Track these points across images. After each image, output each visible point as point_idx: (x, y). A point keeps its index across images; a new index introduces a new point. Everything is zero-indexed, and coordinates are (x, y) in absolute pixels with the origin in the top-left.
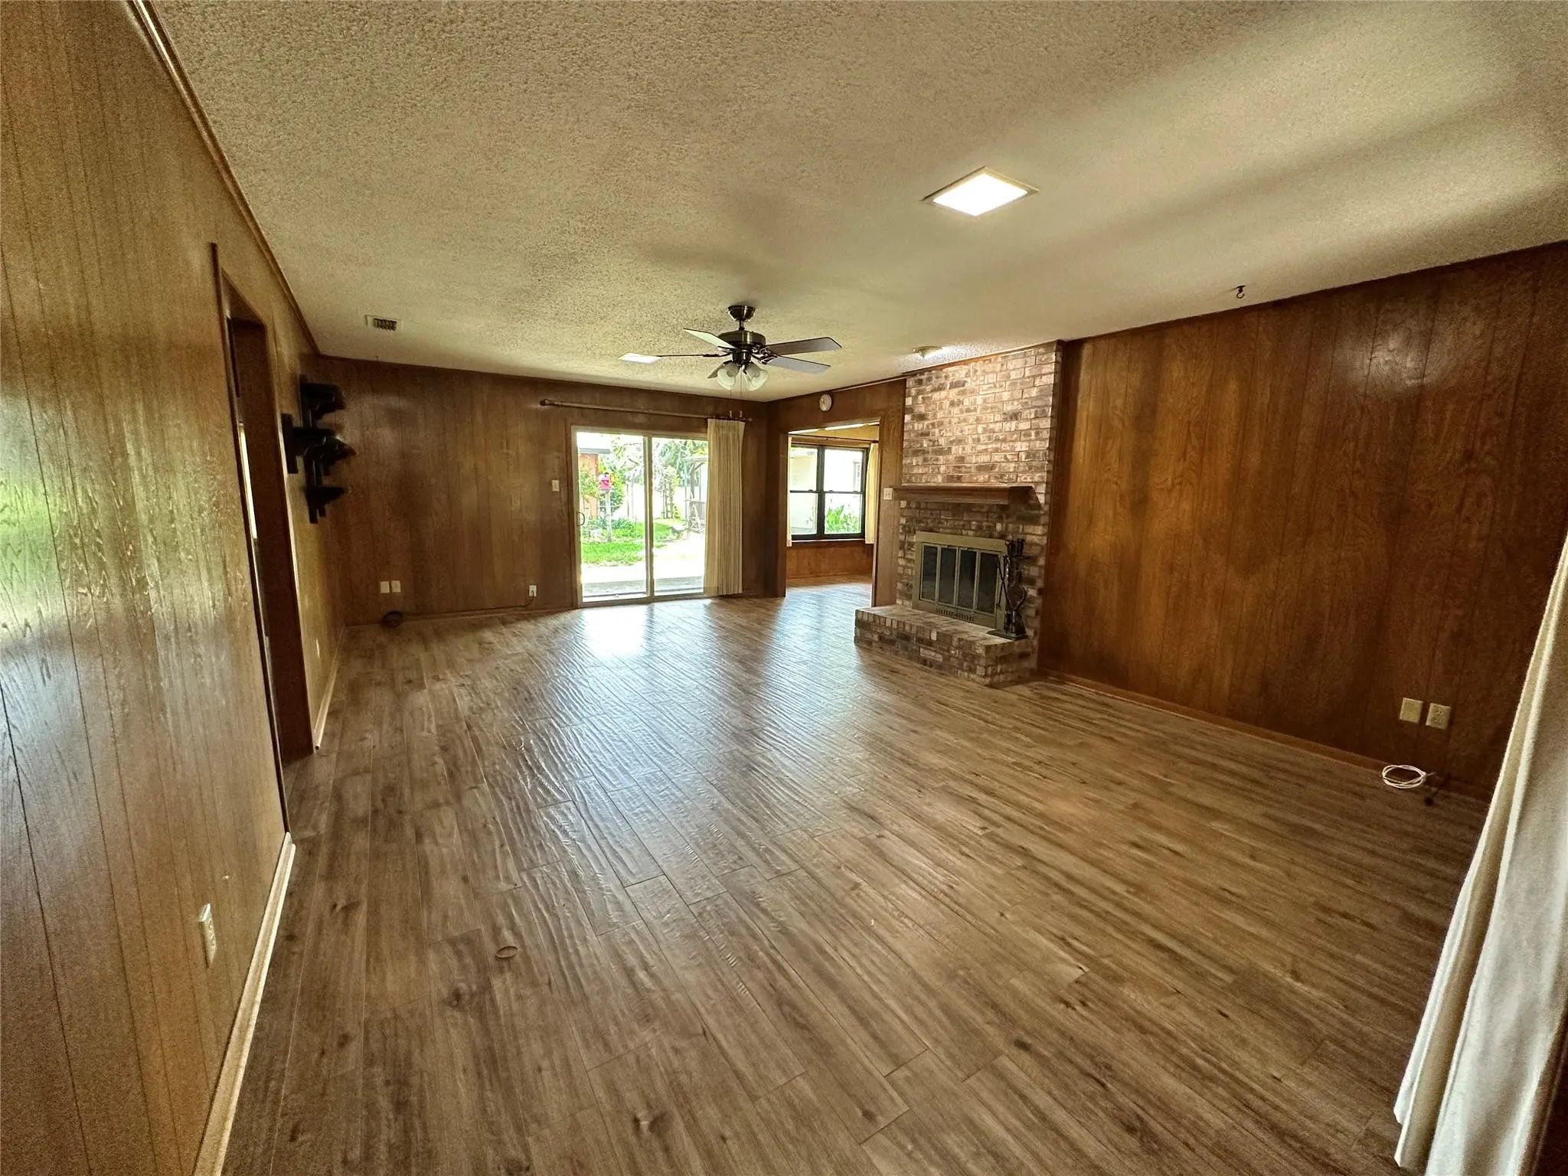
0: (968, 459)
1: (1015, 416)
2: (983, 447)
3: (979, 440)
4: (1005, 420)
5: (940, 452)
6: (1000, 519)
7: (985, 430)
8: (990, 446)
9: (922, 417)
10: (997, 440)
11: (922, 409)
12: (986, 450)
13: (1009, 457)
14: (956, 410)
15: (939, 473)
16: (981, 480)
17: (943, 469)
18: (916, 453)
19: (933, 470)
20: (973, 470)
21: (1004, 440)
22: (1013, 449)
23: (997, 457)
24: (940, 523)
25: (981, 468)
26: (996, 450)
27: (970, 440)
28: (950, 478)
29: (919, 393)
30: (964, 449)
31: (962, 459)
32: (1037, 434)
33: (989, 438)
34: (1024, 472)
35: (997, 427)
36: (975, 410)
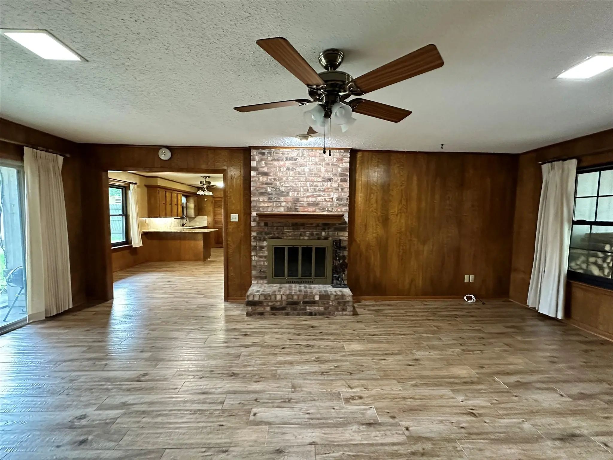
0: (301, 199)
1: (330, 180)
2: (311, 194)
3: (308, 190)
4: (324, 181)
5: (282, 194)
6: (324, 229)
7: (311, 185)
8: (315, 193)
9: (265, 174)
10: (319, 190)
11: (265, 170)
12: (313, 195)
13: (327, 200)
14: (291, 173)
15: (281, 206)
16: (311, 211)
17: (283, 204)
18: (262, 194)
19: (276, 204)
20: (305, 205)
21: (324, 191)
22: (329, 196)
23: (320, 199)
24: (283, 234)
25: (309, 204)
26: (319, 196)
27: (302, 190)
28: (290, 209)
29: (261, 160)
30: (298, 194)
31: (298, 199)
32: (342, 189)
33: (315, 189)
34: (336, 207)
35: (319, 184)
36: (304, 174)
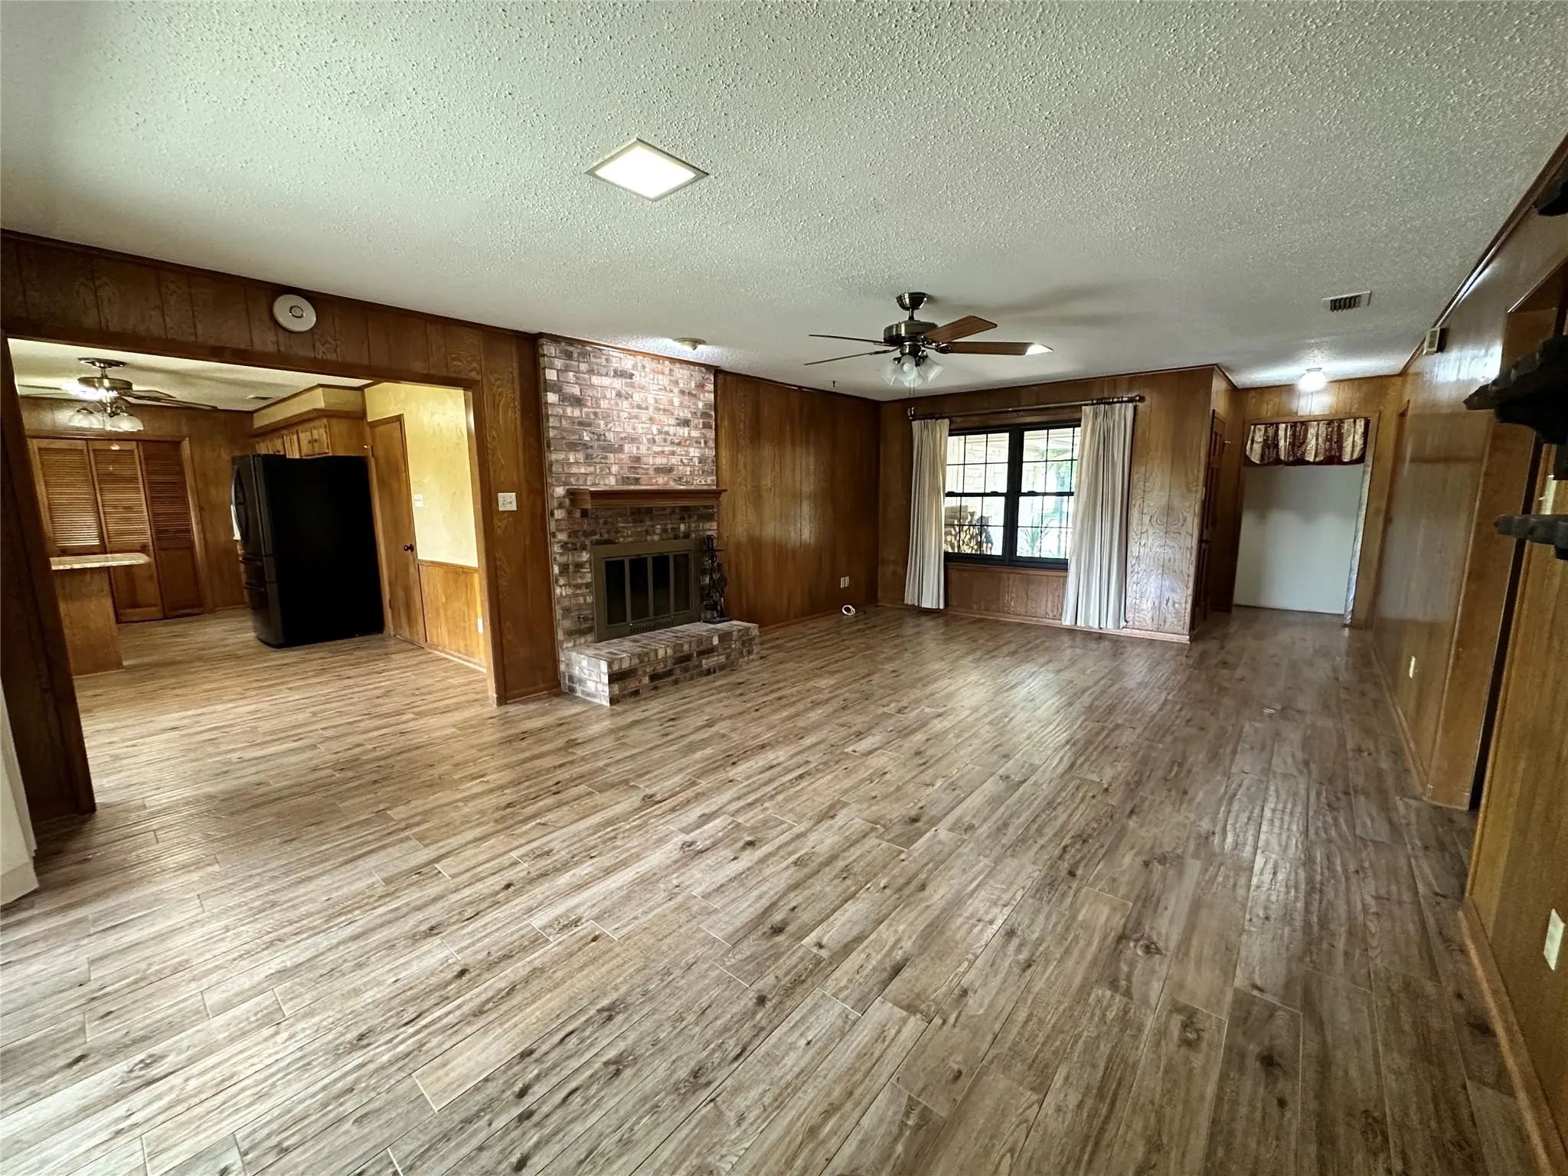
0: (644, 459)
1: (686, 423)
2: (660, 449)
3: (654, 441)
4: (678, 425)
5: (609, 448)
6: (682, 519)
7: (660, 432)
8: (666, 449)
9: (578, 402)
10: (672, 443)
11: (576, 390)
12: (663, 452)
13: (685, 461)
14: (625, 404)
15: (610, 473)
16: (661, 482)
17: (614, 469)
18: (573, 446)
19: (602, 470)
20: (651, 472)
21: (679, 444)
22: (687, 453)
23: (674, 460)
24: (617, 532)
25: (659, 470)
26: (673, 453)
27: (645, 441)
28: (626, 480)
29: (566, 369)
30: (638, 448)
31: (638, 459)
32: (706, 443)
33: (665, 440)
34: (698, 475)
35: (672, 430)
36: (647, 408)
